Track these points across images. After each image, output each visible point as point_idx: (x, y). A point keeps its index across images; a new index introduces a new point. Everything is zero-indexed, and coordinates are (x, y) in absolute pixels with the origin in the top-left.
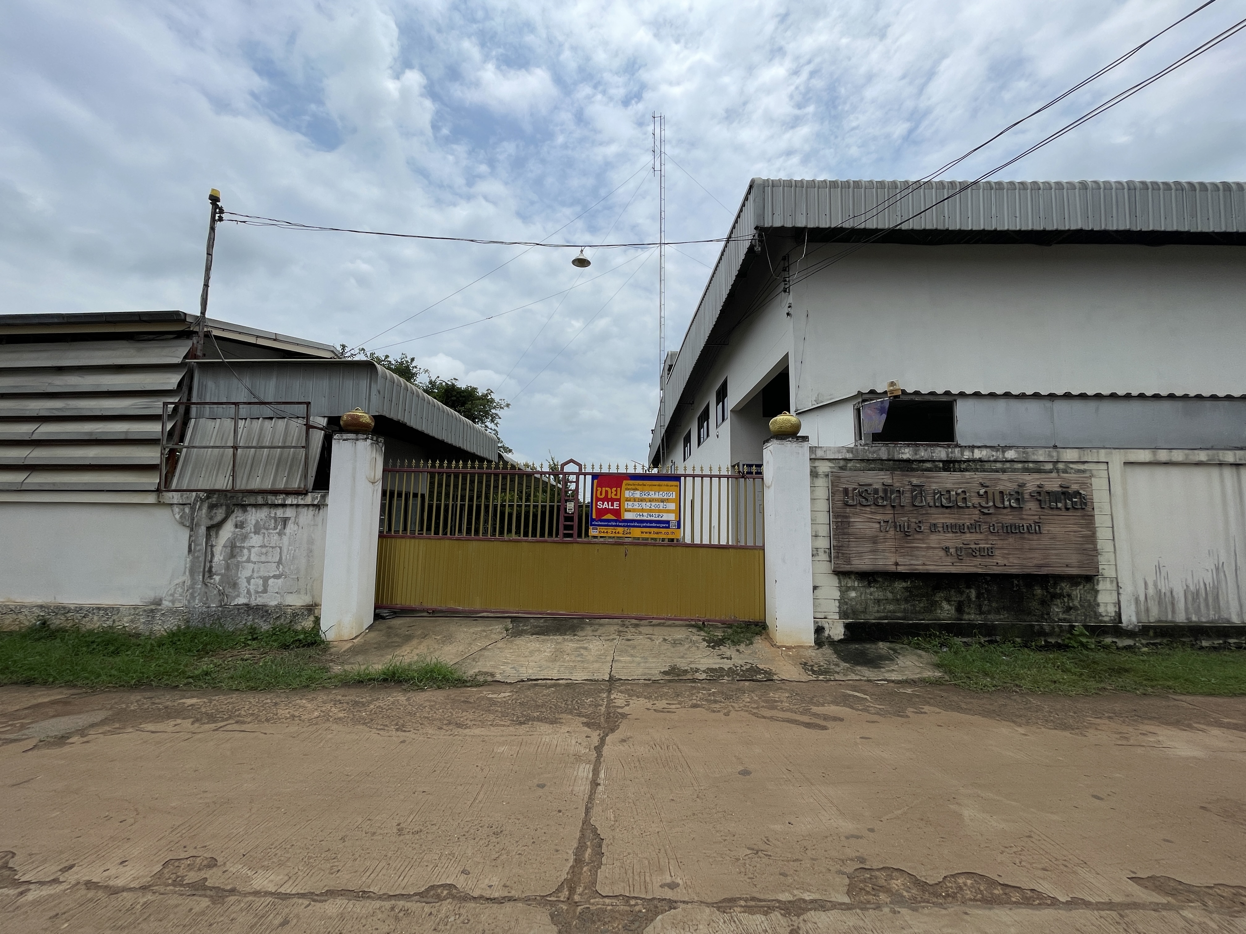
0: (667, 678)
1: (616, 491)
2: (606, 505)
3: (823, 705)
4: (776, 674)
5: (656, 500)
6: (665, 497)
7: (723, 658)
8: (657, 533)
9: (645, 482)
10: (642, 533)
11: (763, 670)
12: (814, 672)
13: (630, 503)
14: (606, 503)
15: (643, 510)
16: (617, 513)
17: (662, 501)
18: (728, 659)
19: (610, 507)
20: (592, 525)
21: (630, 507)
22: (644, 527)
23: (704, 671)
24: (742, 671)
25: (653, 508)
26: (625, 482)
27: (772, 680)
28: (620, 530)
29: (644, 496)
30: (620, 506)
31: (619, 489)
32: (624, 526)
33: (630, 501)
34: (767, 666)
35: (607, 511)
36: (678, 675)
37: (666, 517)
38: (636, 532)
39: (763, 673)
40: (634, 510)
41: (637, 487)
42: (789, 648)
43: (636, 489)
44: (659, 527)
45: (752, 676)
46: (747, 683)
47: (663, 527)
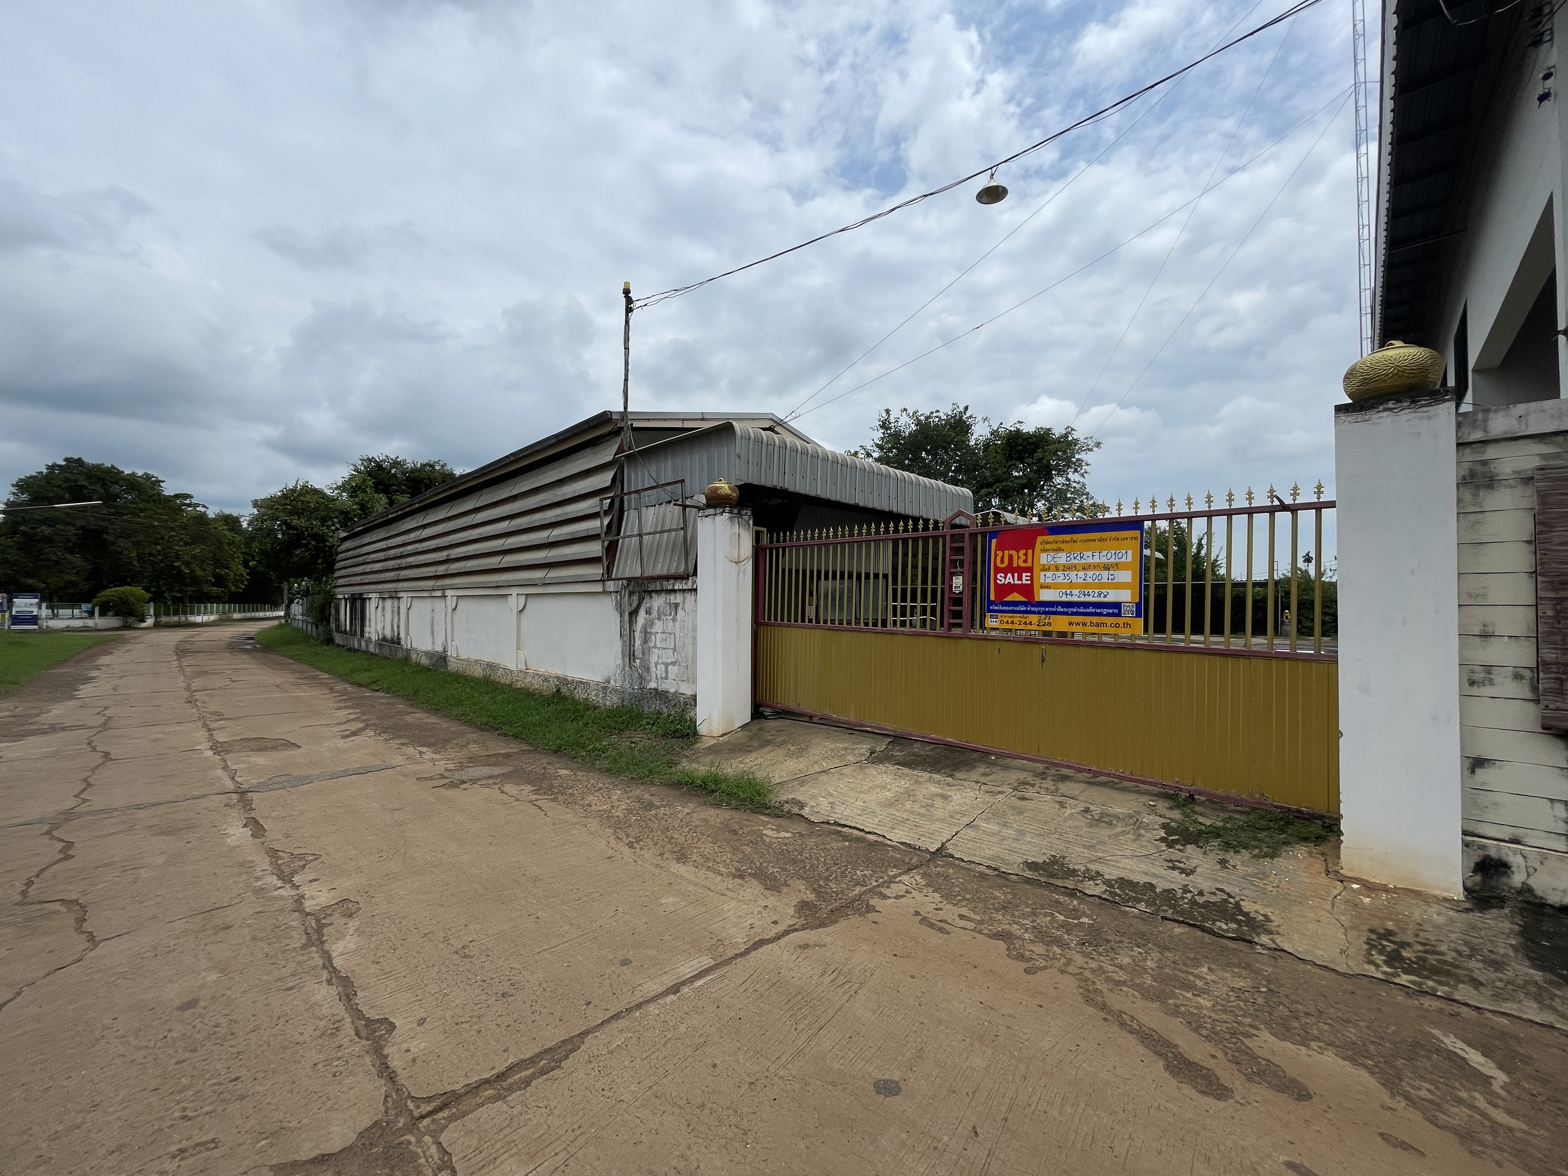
0: (1028, 874)
1: (1026, 554)
2: (1009, 579)
3: (1304, 1042)
4: (1270, 932)
5: (1096, 567)
6: (1112, 560)
7: (1173, 868)
8: (1098, 625)
9: (1075, 536)
10: (1071, 624)
11: (1246, 914)
12: (1394, 959)
13: (1049, 574)
14: (1009, 575)
15: (1071, 585)
16: (1028, 590)
17: (1107, 567)
18: (1183, 871)
19: (1017, 582)
20: (990, 611)
21: (1049, 581)
22: (1073, 614)
23: (1108, 883)
24: (1193, 902)
25: (1090, 580)
26: (1040, 539)
27: (1250, 942)
28: (1034, 618)
29: (1073, 561)
30: (1032, 579)
31: (1030, 552)
32: (1039, 613)
33: (1049, 569)
34: (1268, 911)
35: (1011, 588)
36: (1052, 876)
37: (1112, 596)
38: (1060, 623)
39: (1239, 922)
40: (1057, 586)
41: (1062, 546)
42: (1369, 887)
43: (1060, 550)
44: (1101, 614)
45: (1205, 919)
46: (1178, 930)
47: (1108, 615)
